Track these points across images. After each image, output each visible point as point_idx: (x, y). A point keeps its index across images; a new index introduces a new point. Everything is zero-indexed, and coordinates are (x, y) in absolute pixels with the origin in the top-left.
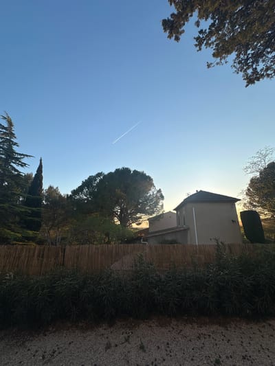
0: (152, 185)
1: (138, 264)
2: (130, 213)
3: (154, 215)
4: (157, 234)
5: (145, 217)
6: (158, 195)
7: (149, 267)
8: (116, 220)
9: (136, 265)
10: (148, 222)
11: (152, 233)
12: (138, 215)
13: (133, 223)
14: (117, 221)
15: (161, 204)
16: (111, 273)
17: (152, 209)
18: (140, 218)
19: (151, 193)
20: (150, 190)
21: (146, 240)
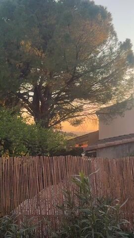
0: (109, 30)
1: (76, 201)
2: (57, 99)
3: (111, 103)
4: (117, 142)
5: (90, 107)
6: (123, 55)
7: (104, 209)
8: (25, 113)
9: (71, 205)
10: (96, 117)
11: (106, 140)
12: (75, 103)
13: (63, 119)
14: (27, 117)
15: (128, 78)
16: (11, 222)
17: (108, 88)
18: (79, 109)
19: (105, 49)
20: (104, 42)
21: (92, 154)
